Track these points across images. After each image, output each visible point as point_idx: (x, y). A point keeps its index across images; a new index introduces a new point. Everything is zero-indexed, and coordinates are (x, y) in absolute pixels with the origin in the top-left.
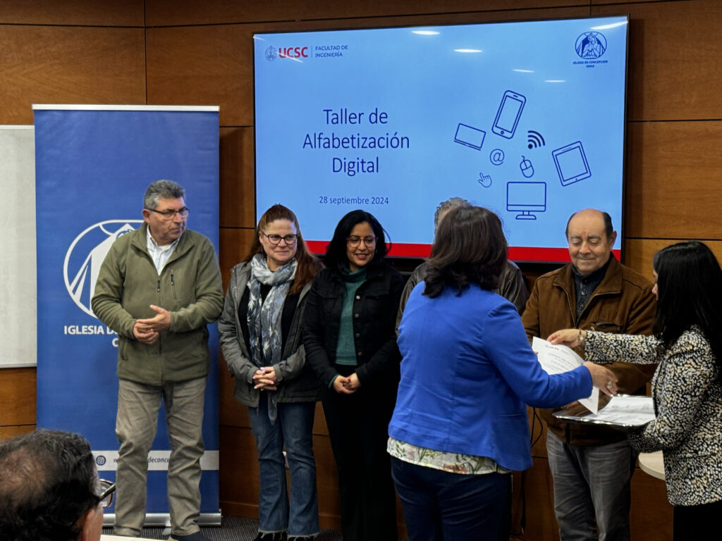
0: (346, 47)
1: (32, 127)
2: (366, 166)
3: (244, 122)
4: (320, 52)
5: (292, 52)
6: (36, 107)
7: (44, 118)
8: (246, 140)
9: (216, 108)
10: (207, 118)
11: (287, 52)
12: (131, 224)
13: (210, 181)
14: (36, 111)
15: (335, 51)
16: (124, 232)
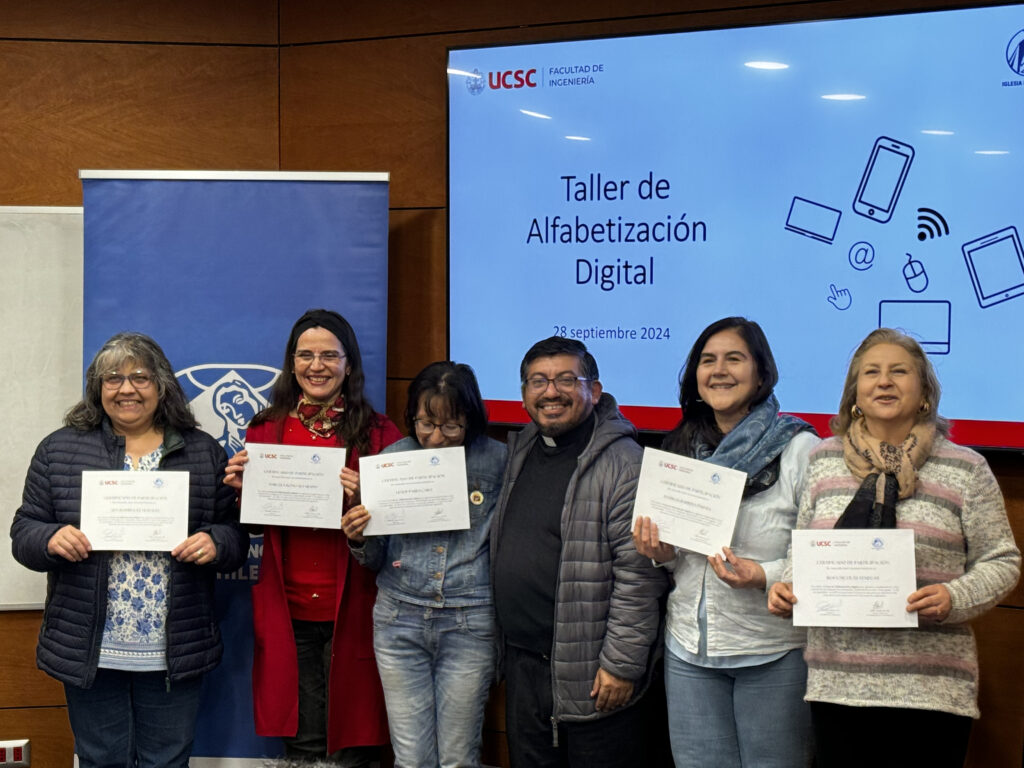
0: (600, 68)
1: (80, 210)
3: (432, 201)
4: (557, 77)
5: (510, 80)
6: (85, 174)
7: (97, 192)
8: (437, 230)
9: (384, 176)
11: (502, 79)
12: (239, 371)
13: (372, 299)
14: (85, 180)
15: (582, 75)
16: (227, 385)
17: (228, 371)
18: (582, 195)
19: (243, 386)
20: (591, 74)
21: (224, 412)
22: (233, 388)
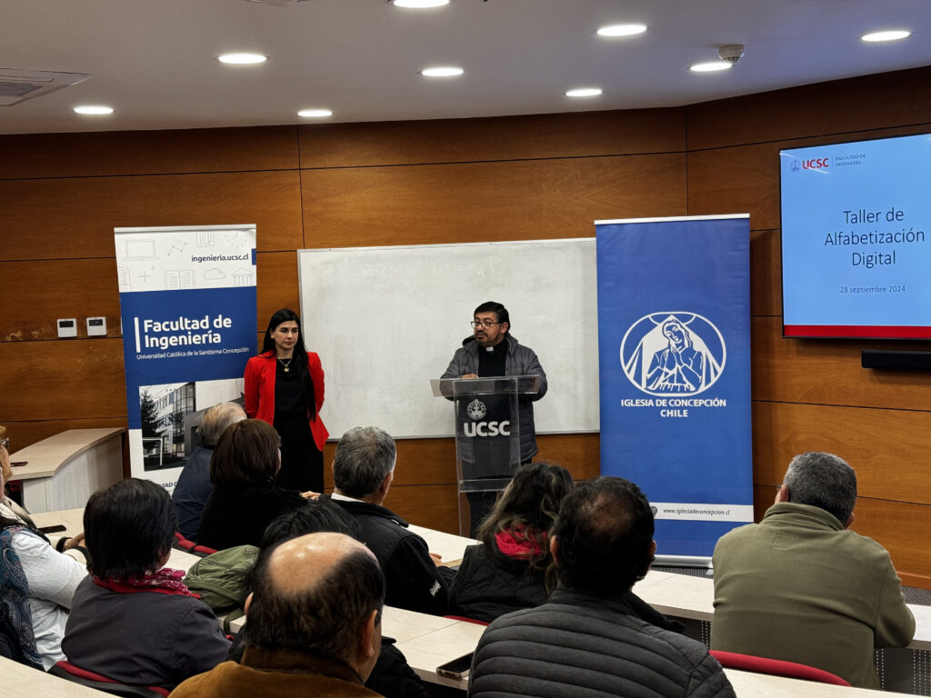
0: (864, 156)
1: (595, 239)
2: (883, 259)
3: (772, 227)
4: (839, 162)
5: (814, 164)
6: (597, 222)
7: (603, 231)
8: (773, 241)
9: (747, 216)
10: (739, 224)
11: (810, 164)
12: (675, 315)
13: (741, 277)
14: (597, 226)
15: (854, 160)
16: (669, 322)
17: (668, 316)
18: (855, 221)
19: (677, 322)
20: (859, 159)
21: (668, 335)
22: (672, 324)
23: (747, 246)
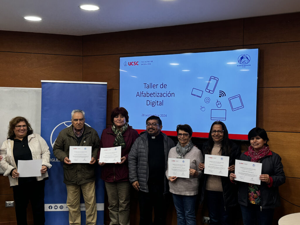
0: (152, 61)
2: (159, 103)
3: (116, 88)
4: (143, 63)
7: (44, 85)
9: (106, 83)
10: (103, 86)
11: (131, 64)
13: (103, 108)
14: (42, 82)
15: (148, 63)
18: (148, 87)
20: (150, 63)
23: (105, 96)
